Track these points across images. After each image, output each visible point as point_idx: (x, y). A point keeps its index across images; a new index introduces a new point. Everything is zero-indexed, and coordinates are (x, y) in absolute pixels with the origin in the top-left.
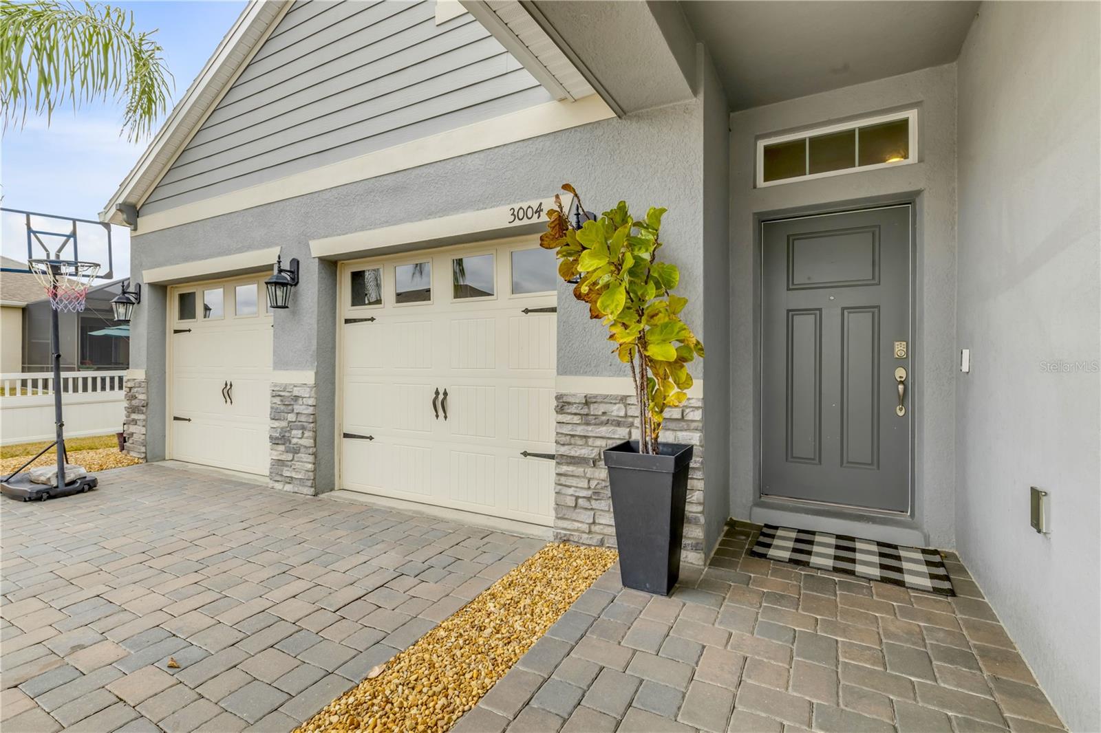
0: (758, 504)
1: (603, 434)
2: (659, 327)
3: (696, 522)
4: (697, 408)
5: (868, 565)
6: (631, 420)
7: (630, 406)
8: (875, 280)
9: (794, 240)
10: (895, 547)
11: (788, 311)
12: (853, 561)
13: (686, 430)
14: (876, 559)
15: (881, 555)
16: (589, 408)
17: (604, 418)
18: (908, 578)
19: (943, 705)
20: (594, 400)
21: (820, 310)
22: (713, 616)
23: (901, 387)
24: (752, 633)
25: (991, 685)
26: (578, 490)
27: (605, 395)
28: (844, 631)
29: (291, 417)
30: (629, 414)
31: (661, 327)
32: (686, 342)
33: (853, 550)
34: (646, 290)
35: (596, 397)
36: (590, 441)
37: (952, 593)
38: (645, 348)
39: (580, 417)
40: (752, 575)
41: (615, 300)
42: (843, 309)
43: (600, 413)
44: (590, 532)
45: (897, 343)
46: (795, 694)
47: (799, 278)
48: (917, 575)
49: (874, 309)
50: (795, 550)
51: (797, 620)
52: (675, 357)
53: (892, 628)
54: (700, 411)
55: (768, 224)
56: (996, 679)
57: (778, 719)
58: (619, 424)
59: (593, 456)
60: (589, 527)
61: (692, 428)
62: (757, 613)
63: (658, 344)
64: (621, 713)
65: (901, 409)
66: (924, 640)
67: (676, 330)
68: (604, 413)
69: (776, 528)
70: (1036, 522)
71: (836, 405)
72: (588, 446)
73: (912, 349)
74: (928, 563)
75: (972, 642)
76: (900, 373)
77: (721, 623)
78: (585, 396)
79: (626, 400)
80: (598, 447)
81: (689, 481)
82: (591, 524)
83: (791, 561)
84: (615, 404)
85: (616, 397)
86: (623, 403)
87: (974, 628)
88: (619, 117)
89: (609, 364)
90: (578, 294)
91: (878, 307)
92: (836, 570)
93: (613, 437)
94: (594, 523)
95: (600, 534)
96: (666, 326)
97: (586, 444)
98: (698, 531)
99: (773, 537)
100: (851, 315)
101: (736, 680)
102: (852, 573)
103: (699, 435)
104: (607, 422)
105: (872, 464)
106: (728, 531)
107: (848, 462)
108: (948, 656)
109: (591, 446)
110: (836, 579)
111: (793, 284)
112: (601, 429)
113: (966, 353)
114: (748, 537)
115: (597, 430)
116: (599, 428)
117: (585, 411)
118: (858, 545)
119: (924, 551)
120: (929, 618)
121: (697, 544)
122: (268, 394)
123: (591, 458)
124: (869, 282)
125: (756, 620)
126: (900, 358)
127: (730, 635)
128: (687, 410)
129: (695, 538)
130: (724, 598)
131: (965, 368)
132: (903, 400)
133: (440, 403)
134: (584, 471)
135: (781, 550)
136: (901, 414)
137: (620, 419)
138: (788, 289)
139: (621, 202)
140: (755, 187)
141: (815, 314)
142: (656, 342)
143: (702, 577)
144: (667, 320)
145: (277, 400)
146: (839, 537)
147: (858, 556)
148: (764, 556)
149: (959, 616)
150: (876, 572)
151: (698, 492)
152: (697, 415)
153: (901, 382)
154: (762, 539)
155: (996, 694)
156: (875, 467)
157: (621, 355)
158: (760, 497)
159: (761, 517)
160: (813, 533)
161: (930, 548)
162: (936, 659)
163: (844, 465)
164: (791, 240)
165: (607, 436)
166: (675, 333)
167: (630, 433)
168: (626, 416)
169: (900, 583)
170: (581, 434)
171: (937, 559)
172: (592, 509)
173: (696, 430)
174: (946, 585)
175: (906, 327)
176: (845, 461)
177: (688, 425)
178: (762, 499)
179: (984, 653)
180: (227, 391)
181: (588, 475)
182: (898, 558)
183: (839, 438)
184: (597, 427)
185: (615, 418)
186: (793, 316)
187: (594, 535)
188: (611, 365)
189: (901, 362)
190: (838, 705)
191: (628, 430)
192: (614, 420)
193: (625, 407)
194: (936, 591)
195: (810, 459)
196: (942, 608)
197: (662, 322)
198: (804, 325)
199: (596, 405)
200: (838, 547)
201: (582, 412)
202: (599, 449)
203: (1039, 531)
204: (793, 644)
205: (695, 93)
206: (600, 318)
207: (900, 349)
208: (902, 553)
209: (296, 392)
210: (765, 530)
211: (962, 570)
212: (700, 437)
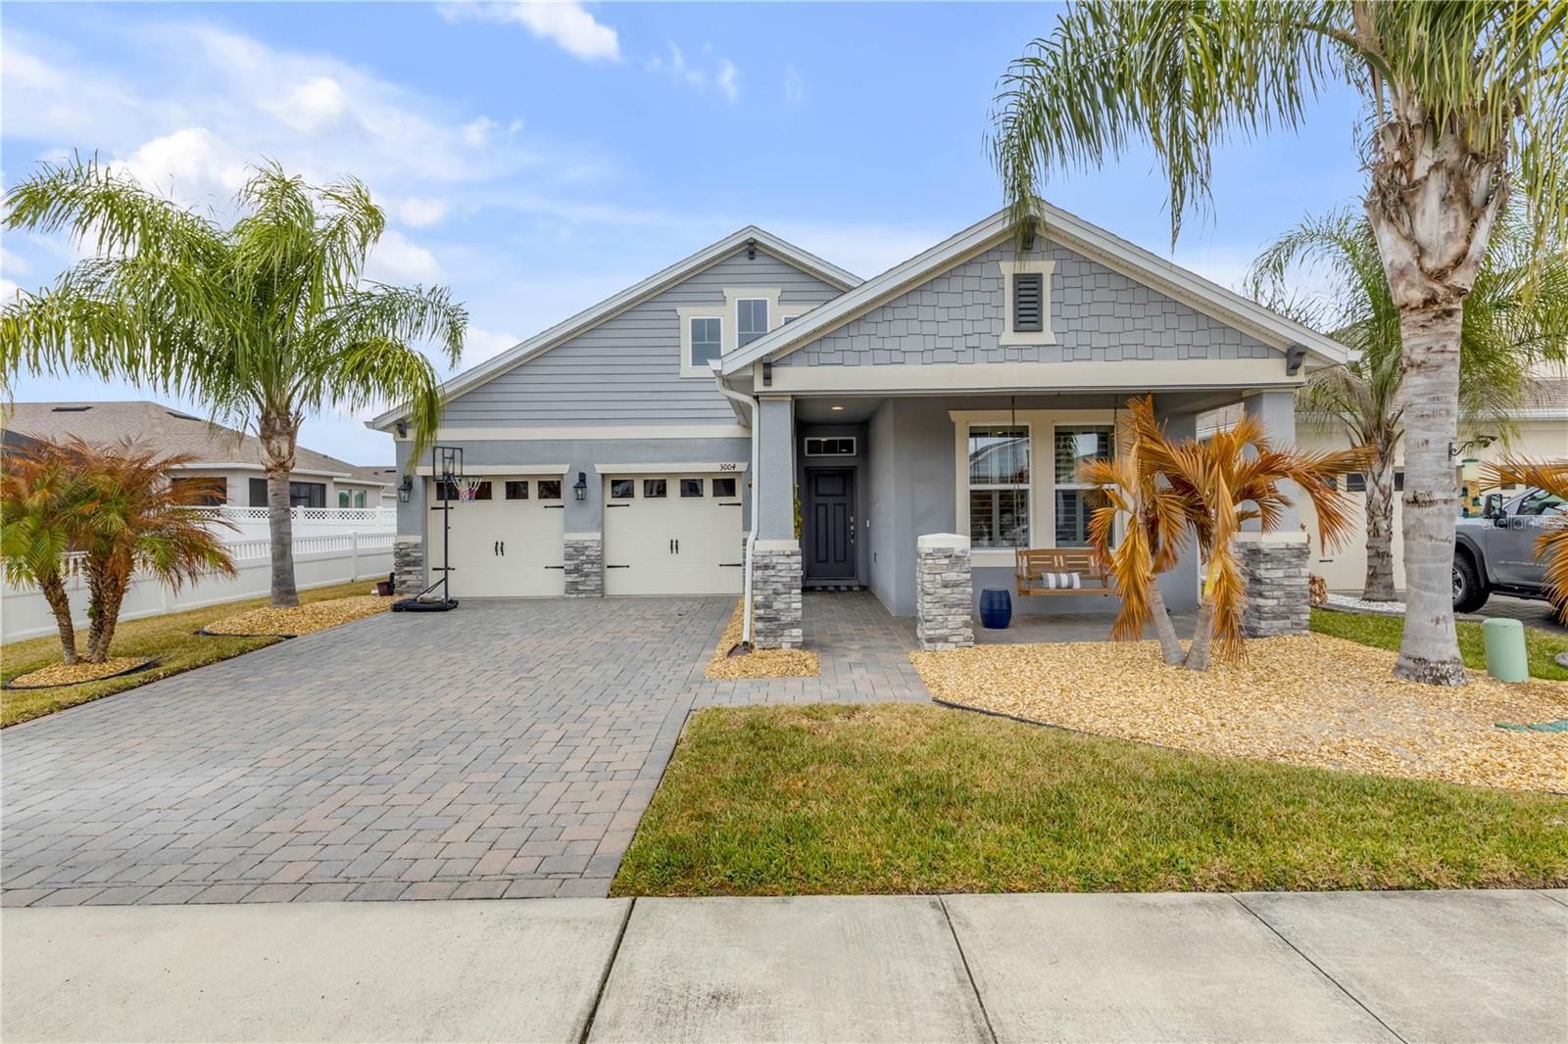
8: (844, 495)
9: (818, 477)
11: (816, 504)
21: (827, 504)
23: (852, 533)
29: (583, 558)
42: (835, 504)
45: (851, 517)
47: (820, 491)
49: (843, 505)
71: (833, 540)
73: (856, 519)
76: (852, 528)
91: (845, 504)
99: (815, 588)
100: (837, 507)
107: (837, 561)
111: (818, 493)
113: (868, 522)
119: (859, 586)
122: (563, 546)
124: (842, 495)
126: (852, 522)
131: (868, 526)
132: (853, 537)
133: (674, 546)
136: (852, 542)
138: (816, 495)
140: (805, 455)
141: (826, 506)
145: (571, 550)
146: (834, 586)
153: (852, 531)
156: (845, 562)
160: (827, 586)
163: (835, 562)
175: (853, 512)
178: (809, 578)
180: (499, 548)
183: (834, 550)
186: (818, 506)
189: (852, 524)
198: (822, 510)
207: (852, 519)
209: (586, 544)
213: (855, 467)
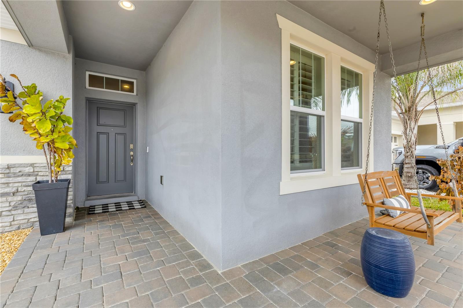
0: (87, 200)
1: (20, 181)
2: (61, 137)
3: (70, 207)
4: (71, 166)
5: (125, 207)
6: (37, 173)
7: (36, 168)
8: (125, 126)
9: (99, 109)
10: (131, 202)
11: (97, 133)
12: (121, 207)
13: (65, 174)
14: (127, 205)
15: (128, 204)
16: (10, 170)
17: (20, 174)
18: (135, 207)
19: (146, 225)
20: (14, 166)
21: (108, 133)
22: (84, 231)
23: (132, 157)
24: (98, 230)
25: (154, 219)
26: (2, 208)
27: (20, 164)
28: (123, 221)
30: (35, 171)
31: (62, 137)
32: (72, 143)
33: (120, 205)
34: (58, 124)
35: (15, 165)
36: (11, 185)
37: (145, 207)
38: (54, 144)
39: (3, 174)
40: (92, 219)
41: (45, 126)
42: (116, 133)
43: (18, 171)
44: (11, 225)
45: (131, 145)
46: (115, 235)
47: (102, 122)
48: (137, 206)
49: (124, 134)
50: (103, 210)
51: (110, 223)
52: (68, 147)
53: (134, 217)
54: (71, 167)
55: (91, 102)
56: (155, 218)
57: (112, 240)
58: (29, 175)
59: (13, 191)
60: (10, 223)
61: (68, 173)
62: (98, 226)
63: (60, 143)
64: (64, 258)
65: (132, 164)
66: (141, 217)
67: (68, 138)
68: (20, 172)
69: (95, 206)
70: (161, 183)
71: (113, 164)
72: (9, 187)
73: (135, 147)
74: (139, 203)
75: (150, 214)
76: (132, 153)
77: (87, 231)
78: (8, 165)
79: (33, 165)
80: (16, 187)
81: (69, 192)
82: (12, 221)
83: (103, 212)
84: (27, 167)
85: (28, 164)
86: (31, 166)
87: (150, 212)
88: (29, 46)
89: (23, 150)
90: (11, 119)
91: (126, 134)
92: (117, 210)
93: (26, 181)
94: (14, 220)
95: (17, 224)
96: (63, 136)
97: (8, 186)
98: (70, 210)
99: (95, 208)
100: (118, 136)
101: (98, 239)
102: (122, 210)
103: (71, 175)
104: (22, 175)
105: (124, 180)
106: (76, 211)
107: (117, 181)
108: (146, 217)
109: (11, 187)
110: (118, 212)
111: (99, 124)
112: (18, 179)
113: (148, 147)
114: (86, 211)
115: (16, 179)
116: (17, 178)
117: (8, 171)
118: (121, 204)
119: (138, 201)
120: (141, 213)
121: (70, 214)
123: (12, 192)
124: (123, 126)
125: (98, 227)
126: (132, 149)
127: (91, 232)
128: (66, 167)
129: (69, 213)
130: (85, 226)
131: (148, 152)
132: (132, 161)
134: (7, 199)
135: (99, 210)
136: (132, 165)
137: (30, 173)
138: (97, 125)
139: (34, 84)
140: (85, 88)
141: (107, 134)
142: (60, 142)
143: (73, 224)
144: (64, 134)
146: (115, 203)
147: (122, 206)
148: (94, 213)
149: (147, 211)
150: (128, 208)
151: (70, 196)
152: (70, 168)
153: (132, 156)
154: (90, 210)
155: (155, 220)
156: (125, 181)
157: (37, 147)
158: (87, 198)
159: (88, 204)
160: (108, 204)
161: (140, 200)
162: (144, 219)
163: (116, 182)
164: (98, 109)
165: (22, 181)
166: (67, 139)
167: (36, 178)
168: (34, 172)
169: (134, 209)
170: (4, 182)
171: (141, 202)
172: (12, 215)
173: (70, 174)
174: (144, 206)
175: (133, 141)
176: (116, 180)
177: (66, 172)
178: (88, 198)
179: (152, 215)
181: (9, 200)
182: (132, 204)
183: (114, 174)
184: (15, 178)
185: (27, 173)
186: (99, 134)
187: (13, 226)
188: (24, 151)
190: (125, 233)
191: (35, 177)
192: (27, 174)
193: (33, 168)
194: (142, 208)
195: (105, 182)
196: (144, 210)
197: (62, 135)
198: (103, 138)
199: (14, 168)
200: (115, 206)
201: (5, 172)
202: (17, 188)
203: (162, 184)
204: (110, 227)
205: (69, 53)
206: (27, 131)
207: (131, 146)
208: (133, 203)
210: (90, 207)
211: (147, 202)
212: (71, 176)
213: (136, 103)
